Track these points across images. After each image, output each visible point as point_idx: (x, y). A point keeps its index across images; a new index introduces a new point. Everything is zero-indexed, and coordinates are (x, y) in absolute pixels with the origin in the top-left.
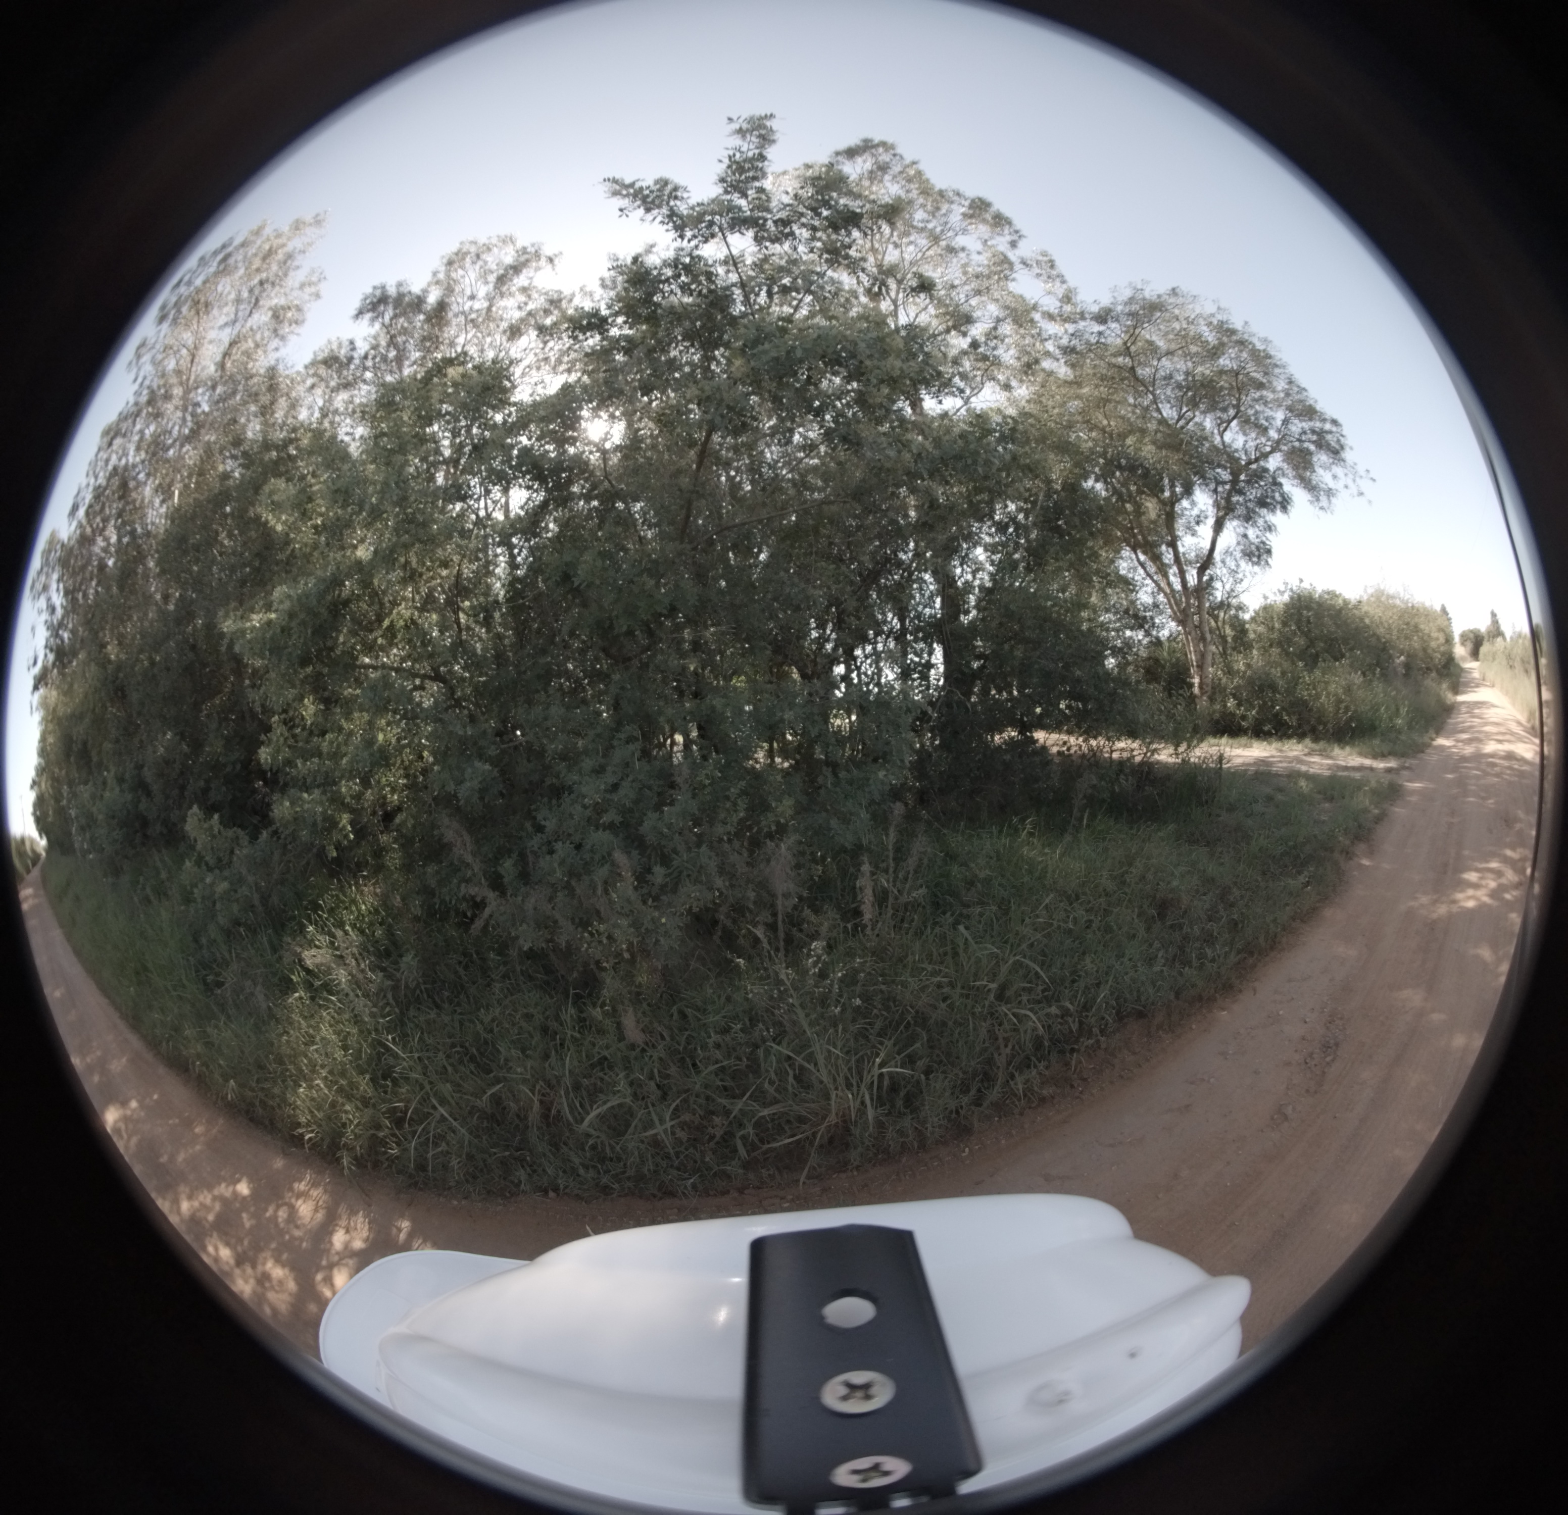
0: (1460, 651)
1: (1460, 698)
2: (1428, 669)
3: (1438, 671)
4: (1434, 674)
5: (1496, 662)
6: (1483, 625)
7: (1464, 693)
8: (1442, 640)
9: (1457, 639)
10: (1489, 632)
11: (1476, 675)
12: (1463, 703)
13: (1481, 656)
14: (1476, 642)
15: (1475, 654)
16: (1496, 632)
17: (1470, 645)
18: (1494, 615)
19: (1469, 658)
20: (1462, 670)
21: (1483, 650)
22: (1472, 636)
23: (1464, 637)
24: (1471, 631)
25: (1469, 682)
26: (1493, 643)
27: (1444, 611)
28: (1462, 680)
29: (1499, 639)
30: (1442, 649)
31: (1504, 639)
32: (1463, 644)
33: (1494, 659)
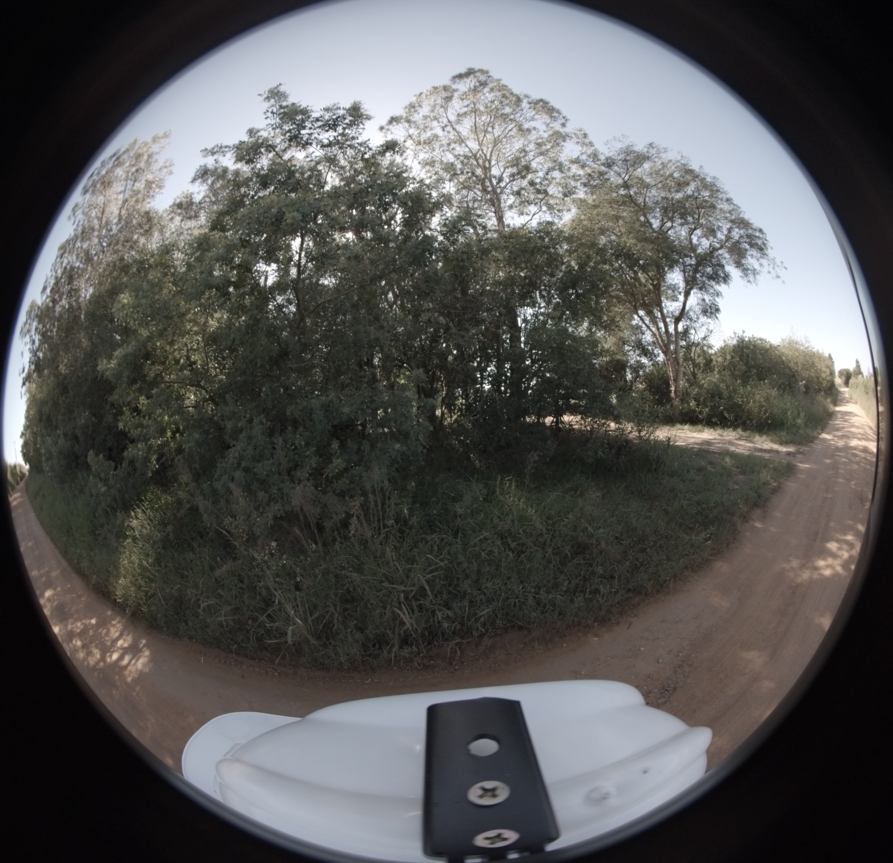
0: (838, 381)
1: (838, 409)
2: (819, 389)
3: (825, 391)
4: (823, 393)
5: (858, 389)
6: (851, 367)
7: (840, 405)
8: (828, 373)
9: (837, 373)
10: (855, 372)
11: (847, 395)
12: (839, 412)
13: (850, 385)
14: (847, 376)
15: (846, 383)
16: (858, 372)
17: (844, 378)
18: (857, 362)
19: (843, 385)
20: (839, 392)
21: (852, 381)
22: (845, 373)
23: (841, 373)
24: (845, 370)
25: (843, 399)
26: (857, 378)
27: (830, 357)
28: (839, 398)
29: (860, 376)
30: (828, 378)
31: (863, 377)
32: (840, 377)
33: (857, 387)
